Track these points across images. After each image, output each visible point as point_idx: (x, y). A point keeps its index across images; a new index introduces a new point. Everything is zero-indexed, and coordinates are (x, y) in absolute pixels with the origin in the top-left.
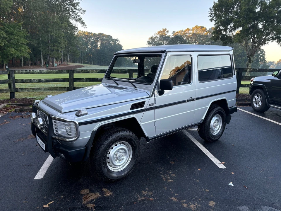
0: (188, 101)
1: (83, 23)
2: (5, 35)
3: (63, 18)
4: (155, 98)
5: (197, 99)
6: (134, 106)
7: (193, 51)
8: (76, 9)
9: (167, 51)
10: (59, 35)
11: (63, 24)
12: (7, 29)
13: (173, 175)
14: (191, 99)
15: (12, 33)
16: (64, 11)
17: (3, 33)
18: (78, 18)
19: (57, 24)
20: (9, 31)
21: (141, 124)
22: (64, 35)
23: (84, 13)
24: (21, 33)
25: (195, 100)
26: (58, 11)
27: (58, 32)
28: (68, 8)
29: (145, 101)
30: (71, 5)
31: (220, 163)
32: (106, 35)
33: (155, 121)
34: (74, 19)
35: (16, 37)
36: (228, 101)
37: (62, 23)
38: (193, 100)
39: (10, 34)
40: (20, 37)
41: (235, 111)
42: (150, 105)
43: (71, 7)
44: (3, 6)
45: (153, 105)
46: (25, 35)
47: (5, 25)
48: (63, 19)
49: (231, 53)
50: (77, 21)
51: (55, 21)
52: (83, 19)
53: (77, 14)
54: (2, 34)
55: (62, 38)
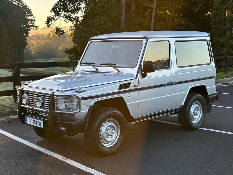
0: (168, 85)
4: (139, 80)
5: (176, 83)
6: (122, 87)
7: (171, 38)
9: (148, 37)
14: (170, 83)
21: (128, 104)
25: (174, 85)
29: (131, 82)
33: (139, 102)
36: (207, 88)
38: (173, 84)
41: (216, 100)
42: (135, 86)
45: (137, 86)
49: (208, 38)
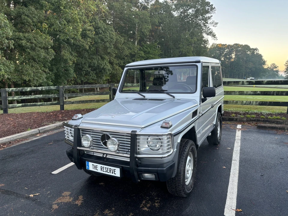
1: (214, 36)
2: (143, 55)
3: (194, 33)
8: (207, 23)
10: (188, 50)
11: (192, 40)
12: (146, 49)
13: (156, 204)
15: (149, 53)
16: (195, 27)
17: (142, 52)
18: (209, 31)
19: (187, 40)
20: (147, 51)
22: (193, 50)
23: (216, 25)
24: (156, 52)
26: (189, 27)
27: (187, 47)
28: (200, 23)
30: (203, 20)
31: (235, 209)
32: (242, 45)
34: (205, 33)
35: (151, 56)
37: (192, 38)
39: (147, 54)
40: (155, 55)
43: (203, 21)
44: (143, 31)
46: (159, 53)
47: (144, 46)
48: (194, 35)
50: (208, 34)
51: (186, 37)
52: (214, 32)
53: (209, 27)
54: (141, 54)
55: (191, 53)
